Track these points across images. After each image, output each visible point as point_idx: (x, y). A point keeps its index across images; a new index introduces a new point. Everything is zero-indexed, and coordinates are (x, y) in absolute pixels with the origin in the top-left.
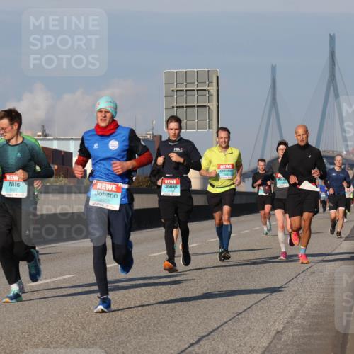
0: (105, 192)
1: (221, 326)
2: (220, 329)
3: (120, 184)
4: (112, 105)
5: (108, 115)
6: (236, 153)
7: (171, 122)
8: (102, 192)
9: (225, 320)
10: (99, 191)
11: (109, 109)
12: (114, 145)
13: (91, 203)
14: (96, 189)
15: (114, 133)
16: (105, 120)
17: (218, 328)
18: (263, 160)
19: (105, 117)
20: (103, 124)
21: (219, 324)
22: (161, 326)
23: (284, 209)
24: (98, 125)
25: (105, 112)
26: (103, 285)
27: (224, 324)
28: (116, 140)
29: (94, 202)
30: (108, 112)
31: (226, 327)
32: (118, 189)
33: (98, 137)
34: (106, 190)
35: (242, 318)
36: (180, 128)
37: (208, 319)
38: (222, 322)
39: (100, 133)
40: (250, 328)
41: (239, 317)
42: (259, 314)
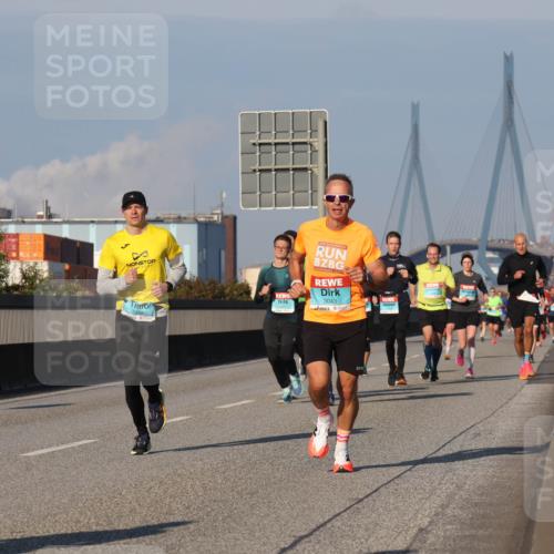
1: (329, 520)
2: (329, 525)
9: (337, 511)
17: (326, 523)
21: (327, 518)
22: (234, 521)
27: (334, 517)
31: (337, 523)
35: (363, 507)
37: (309, 509)
38: (332, 514)
40: (377, 524)
41: (359, 506)
42: (391, 501)
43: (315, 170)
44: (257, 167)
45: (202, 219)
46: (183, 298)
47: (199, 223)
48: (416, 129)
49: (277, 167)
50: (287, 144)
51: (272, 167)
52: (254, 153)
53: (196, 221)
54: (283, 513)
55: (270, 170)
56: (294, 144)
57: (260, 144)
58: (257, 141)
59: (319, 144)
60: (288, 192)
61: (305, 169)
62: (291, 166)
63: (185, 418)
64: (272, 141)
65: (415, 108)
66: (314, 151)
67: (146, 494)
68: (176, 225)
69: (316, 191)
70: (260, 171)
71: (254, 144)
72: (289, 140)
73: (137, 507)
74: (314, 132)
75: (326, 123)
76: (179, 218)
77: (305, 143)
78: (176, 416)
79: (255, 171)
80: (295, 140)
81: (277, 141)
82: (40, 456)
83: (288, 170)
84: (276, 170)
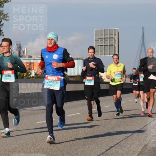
0: (52, 81)
1: (120, 142)
2: (120, 143)
3: (59, 77)
4: (55, 36)
5: (53, 41)
6: (122, 65)
7: (90, 49)
8: (50, 81)
9: (122, 140)
10: (49, 81)
11: (53, 38)
12: (55, 56)
13: (45, 87)
14: (47, 79)
15: (56, 50)
16: (51, 44)
17: (118, 143)
18: (135, 69)
19: (51, 42)
20: (50, 46)
21: (119, 141)
22: (93, 142)
23: (144, 91)
24: (48, 47)
25: (51, 40)
26: (50, 128)
27: (121, 141)
28: (57, 54)
29: (47, 86)
30: (53, 40)
31: (122, 143)
32: (59, 79)
33: (48, 52)
34: (52, 80)
35: (129, 139)
36: (94, 52)
37: (114, 139)
38: (120, 140)
39: (49, 50)
40: (133, 143)
41: (128, 138)
42: (137, 137)
43: (115, 45)
44: (99, 44)
45: (84, 59)
46: (79, 80)
47: (83, 60)
48: (143, 34)
49: (105, 44)
50: (108, 38)
51: (103, 44)
52: (98, 41)
53: (82, 59)
54: (107, 140)
55: (103, 45)
56: (109, 38)
57: (100, 38)
58: (99, 37)
59: (116, 38)
60: (108, 51)
61: (113, 45)
62: (108, 44)
63: (79, 113)
64: (103, 37)
65: (143, 28)
66: (115, 40)
67: (69, 134)
68: (77, 60)
69: (116, 51)
70: (100, 45)
71: (98, 38)
72: (108, 37)
73: (66, 138)
74: (115, 35)
75: (118, 32)
76: (78, 58)
77: (113, 38)
78: (77, 113)
79: (98, 45)
80: (110, 37)
81: (105, 37)
82: (40, 123)
83: (108, 45)
84: (104, 45)
